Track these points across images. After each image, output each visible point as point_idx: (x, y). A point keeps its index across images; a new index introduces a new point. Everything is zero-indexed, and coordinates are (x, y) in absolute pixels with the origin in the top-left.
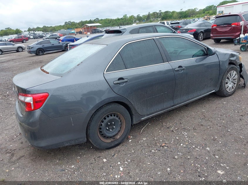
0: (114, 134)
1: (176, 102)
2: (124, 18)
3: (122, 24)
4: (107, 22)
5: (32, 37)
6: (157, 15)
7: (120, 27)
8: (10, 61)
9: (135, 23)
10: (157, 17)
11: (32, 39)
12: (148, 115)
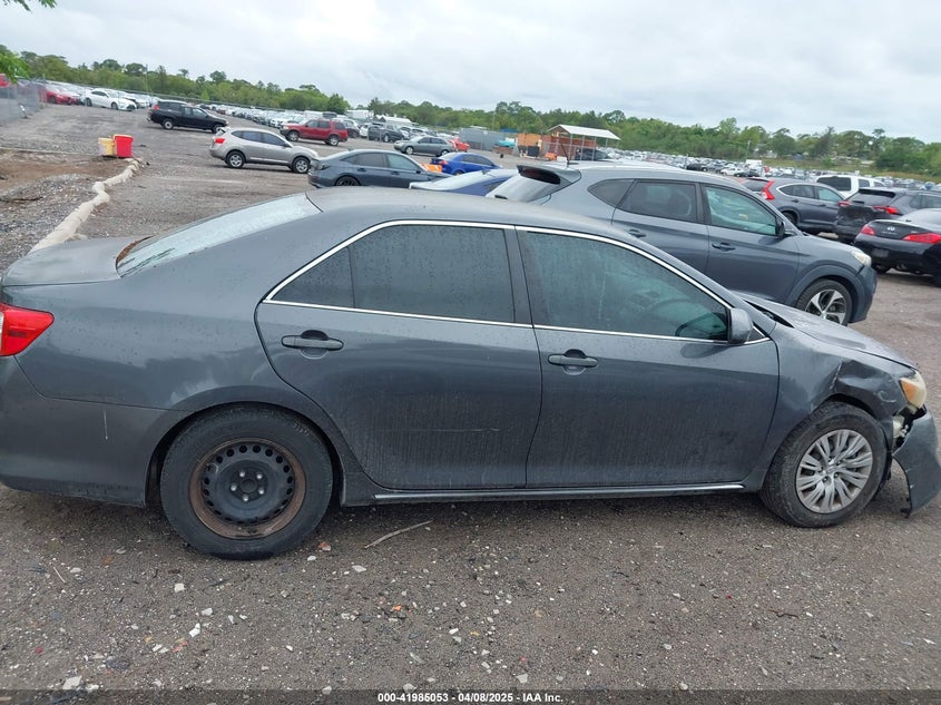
0: (252, 515)
1: (537, 475)
2: (721, 132)
3: (708, 151)
4: (651, 131)
5: (364, 131)
6: (860, 147)
7: (568, 163)
8: (242, 194)
9: (760, 159)
10: (861, 154)
11: (363, 137)
12: (405, 489)
